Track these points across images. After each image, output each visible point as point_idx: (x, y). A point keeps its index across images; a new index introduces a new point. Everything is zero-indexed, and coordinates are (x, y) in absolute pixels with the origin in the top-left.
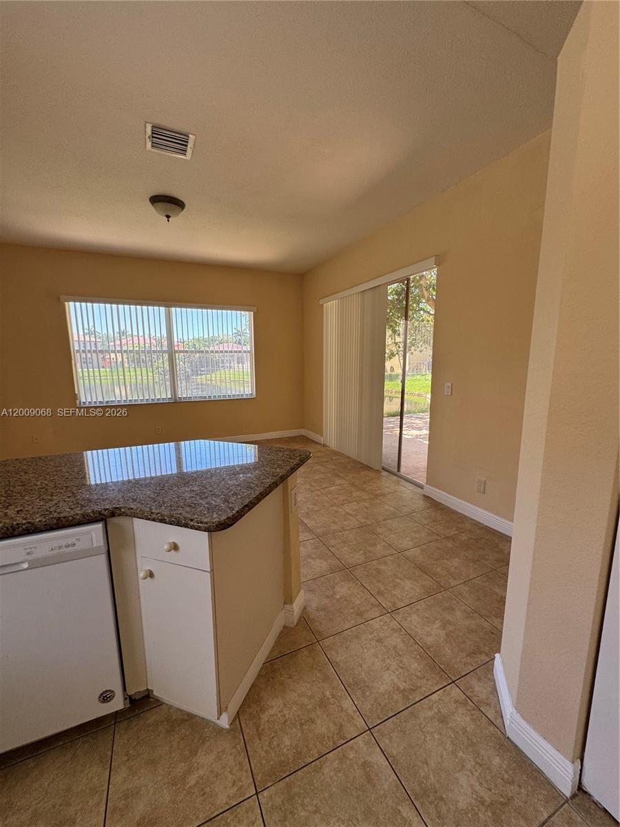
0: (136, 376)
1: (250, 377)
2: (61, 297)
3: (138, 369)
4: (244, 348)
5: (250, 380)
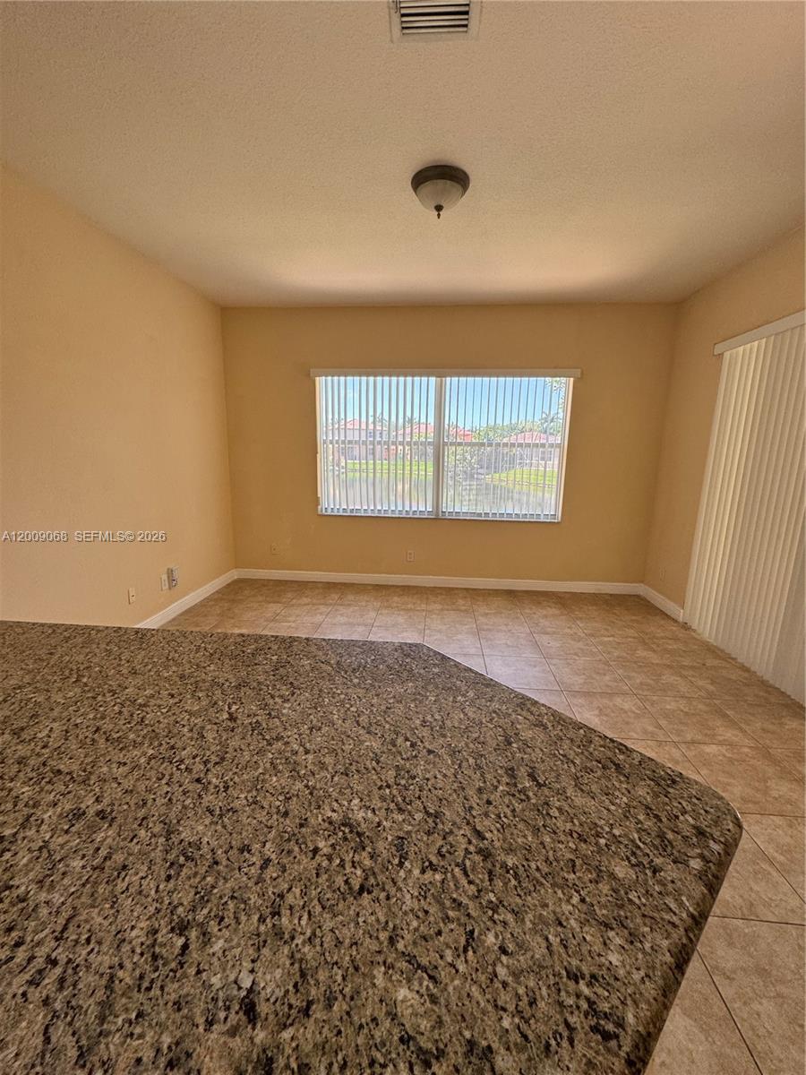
1: (555, 480)
2: (312, 371)
4: (551, 440)
5: (555, 483)
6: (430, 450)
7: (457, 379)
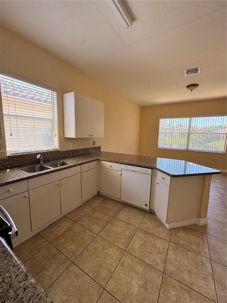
0: (179, 141)
2: (159, 118)
3: (182, 138)
6: (186, 135)
7: (195, 118)
